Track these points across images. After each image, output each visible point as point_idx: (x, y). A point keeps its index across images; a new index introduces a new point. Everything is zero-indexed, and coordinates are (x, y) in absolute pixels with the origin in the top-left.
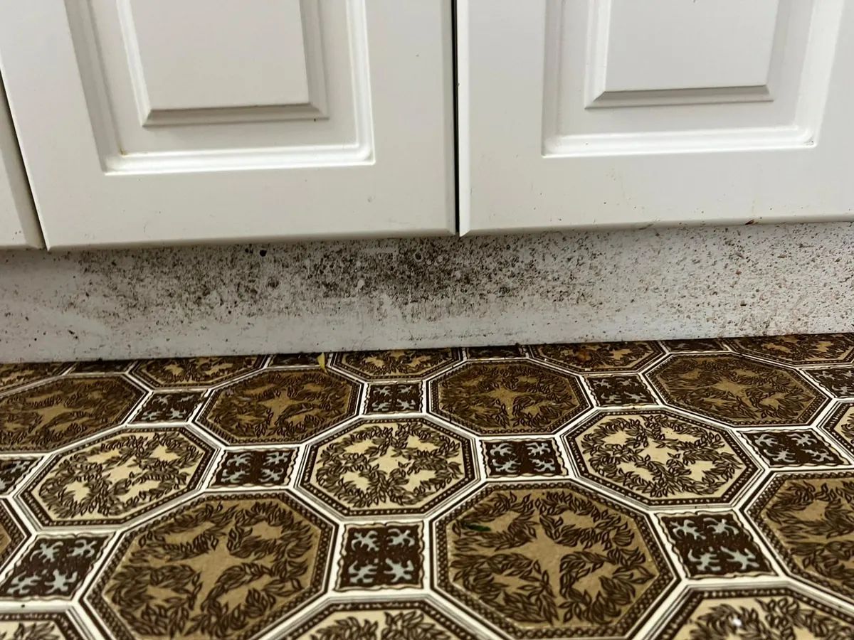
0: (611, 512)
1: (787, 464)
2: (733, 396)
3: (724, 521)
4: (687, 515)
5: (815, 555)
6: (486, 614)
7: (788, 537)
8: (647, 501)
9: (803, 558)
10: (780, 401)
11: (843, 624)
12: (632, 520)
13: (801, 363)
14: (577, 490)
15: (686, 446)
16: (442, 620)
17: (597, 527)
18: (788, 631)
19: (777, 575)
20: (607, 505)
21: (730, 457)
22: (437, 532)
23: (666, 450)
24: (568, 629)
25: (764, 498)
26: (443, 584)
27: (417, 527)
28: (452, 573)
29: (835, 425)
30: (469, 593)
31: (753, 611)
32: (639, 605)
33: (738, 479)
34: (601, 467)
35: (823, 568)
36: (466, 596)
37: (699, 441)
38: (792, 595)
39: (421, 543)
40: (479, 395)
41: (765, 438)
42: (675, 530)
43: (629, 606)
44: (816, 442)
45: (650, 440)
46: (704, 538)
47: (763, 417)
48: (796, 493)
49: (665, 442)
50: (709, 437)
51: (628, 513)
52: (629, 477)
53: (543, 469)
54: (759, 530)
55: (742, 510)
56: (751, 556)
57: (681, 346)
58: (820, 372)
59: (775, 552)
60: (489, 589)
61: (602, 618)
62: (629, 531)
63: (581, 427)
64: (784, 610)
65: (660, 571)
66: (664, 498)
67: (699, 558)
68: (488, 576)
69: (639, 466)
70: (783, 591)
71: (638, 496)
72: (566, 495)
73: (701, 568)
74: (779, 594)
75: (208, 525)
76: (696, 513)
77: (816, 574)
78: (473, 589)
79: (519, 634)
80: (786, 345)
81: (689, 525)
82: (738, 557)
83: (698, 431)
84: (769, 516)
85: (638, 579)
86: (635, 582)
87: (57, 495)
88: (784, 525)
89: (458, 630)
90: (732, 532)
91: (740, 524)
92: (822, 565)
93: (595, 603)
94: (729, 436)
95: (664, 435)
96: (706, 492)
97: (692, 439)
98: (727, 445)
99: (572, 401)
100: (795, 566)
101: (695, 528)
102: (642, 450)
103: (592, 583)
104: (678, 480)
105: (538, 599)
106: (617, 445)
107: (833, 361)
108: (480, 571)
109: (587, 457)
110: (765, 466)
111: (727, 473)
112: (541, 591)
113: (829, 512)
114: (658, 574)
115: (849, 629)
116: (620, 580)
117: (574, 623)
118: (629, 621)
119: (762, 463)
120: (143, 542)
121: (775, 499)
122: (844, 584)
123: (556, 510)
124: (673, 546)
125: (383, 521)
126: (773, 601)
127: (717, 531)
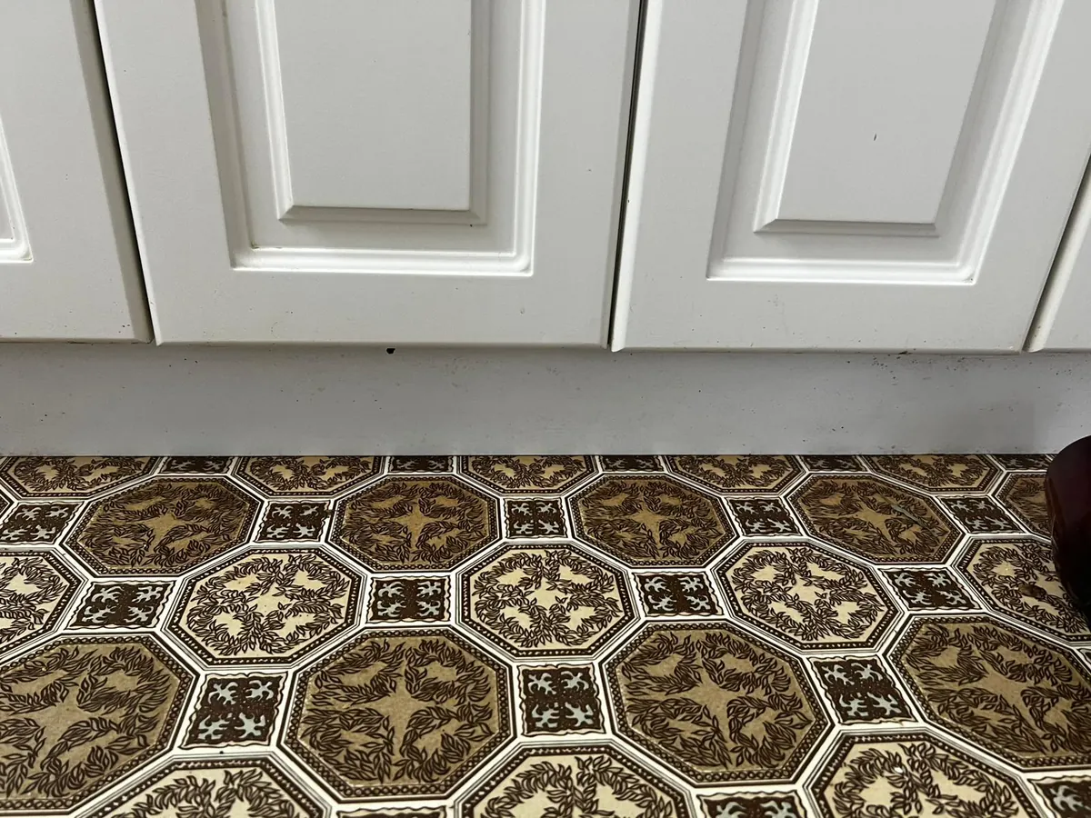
0: (768, 655)
1: (924, 607)
2: (873, 527)
3: (869, 666)
4: (837, 660)
5: (949, 702)
6: (667, 758)
7: (925, 683)
8: (799, 645)
9: (939, 704)
10: (917, 534)
11: (972, 768)
12: (788, 664)
13: (937, 490)
14: (734, 631)
15: (832, 584)
16: (629, 764)
17: (756, 671)
18: (927, 774)
19: (916, 721)
20: (764, 649)
21: (872, 598)
22: (608, 675)
23: (813, 589)
24: (741, 772)
25: (904, 643)
26: (623, 729)
27: (589, 669)
28: (630, 718)
29: (967, 564)
30: (648, 738)
31: (897, 754)
32: (800, 749)
33: (881, 622)
34: (753, 606)
35: (956, 715)
36: (646, 740)
37: (843, 579)
38: (930, 741)
39: (595, 687)
40: (623, 518)
41: (905, 577)
42: (826, 675)
43: (792, 751)
44: (950, 582)
45: (797, 577)
46: (852, 683)
47: (902, 554)
48: (932, 638)
49: (812, 579)
50: (853, 575)
51: (783, 656)
52: (781, 617)
53: (699, 608)
54: (900, 676)
55: (884, 655)
56: (894, 702)
57: (820, 463)
58: (955, 501)
59: (914, 698)
60: (665, 733)
61: (770, 763)
62: (786, 676)
63: (730, 560)
64: (923, 755)
65: (816, 717)
66: (814, 641)
67: (850, 704)
68: (663, 720)
69: (789, 606)
70: (921, 737)
71: (791, 639)
72: (724, 637)
73: (851, 713)
74: (918, 739)
75: (380, 665)
76: (844, 658)
77: (950, 721)
78: (651, 735)
79: (699, 777)
80: (923, 467)
81: (839, 671)
82: (883, 703)
83: (843, 568)
84: (908, 661)
85: (797, 725)
86: (794, 727)
87: (208, 628)
88: (922, 671)
89: (645, 774)
90: (876, 677)
91: (883, 670)
92: (954, 712)
93: (762, 748)
94: (871, 574)
95: (810, 571)
96: (853, 636)
97: (836, 577)
98: (869, 584)
99: (717, 528)
100: (931, 713)
101: (844, 673)
102: (791, 588)
103: (758, 728)
104: (827, 622)
105: (711, 743)
106: (766, 582)
107: (967, 489)
108: (655, 716)
109: (739, 595)
110: (905, 609)
111: (870, 616)
112: (713, 736)
113: (961, 659)
114: (815, 719)
115: (977, 772)
116: (781, 725)
117: (746, 766)
118: (793, 764)
119: (901, 605)
120: (319, 683)
121: (914, 644)
122: (973, 730)
123: (717, 653)
124: (826, 691)
125: (554, 662)
126: (913, 746)
127: (864, 677)
